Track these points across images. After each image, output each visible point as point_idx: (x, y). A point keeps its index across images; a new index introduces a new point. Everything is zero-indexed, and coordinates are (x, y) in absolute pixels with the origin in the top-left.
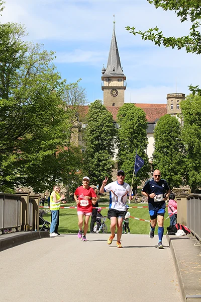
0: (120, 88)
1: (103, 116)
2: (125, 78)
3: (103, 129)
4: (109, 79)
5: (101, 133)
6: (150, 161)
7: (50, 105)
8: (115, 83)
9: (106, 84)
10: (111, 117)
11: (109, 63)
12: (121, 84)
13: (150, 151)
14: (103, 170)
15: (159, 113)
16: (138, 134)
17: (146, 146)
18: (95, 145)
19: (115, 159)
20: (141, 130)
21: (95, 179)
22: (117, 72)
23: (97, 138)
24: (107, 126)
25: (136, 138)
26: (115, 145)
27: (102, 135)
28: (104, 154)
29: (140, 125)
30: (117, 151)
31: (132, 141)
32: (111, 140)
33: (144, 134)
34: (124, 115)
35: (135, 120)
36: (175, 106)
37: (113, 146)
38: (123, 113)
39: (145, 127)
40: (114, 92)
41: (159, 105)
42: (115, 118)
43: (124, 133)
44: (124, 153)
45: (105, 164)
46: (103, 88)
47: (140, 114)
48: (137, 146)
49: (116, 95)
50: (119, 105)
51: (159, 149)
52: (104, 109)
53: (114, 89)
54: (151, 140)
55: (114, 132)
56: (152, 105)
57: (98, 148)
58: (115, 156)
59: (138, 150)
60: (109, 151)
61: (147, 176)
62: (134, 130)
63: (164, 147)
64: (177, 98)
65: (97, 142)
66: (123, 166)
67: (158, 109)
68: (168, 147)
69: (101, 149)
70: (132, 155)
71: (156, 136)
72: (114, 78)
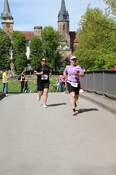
0: (11, 23)
1: (4, 37)
2: (13, 18)
3: (5, 43)
4: (5, 18)
5: (4, 45)
6: (28, 58)
8: (8, 21)
9: (4, 21)
10: (8, 37)
11: (4, 11)
12: (11, 21)
13: (28, 54)
14: (6, 63)
15: (30, 36)
16: (22, 45)
17: (26, 51)
18: (1, 51)
19: (11, 58)
20: (23, 44)
21: (2, 68)
22: (8, 15)
23: (2, 48)
24: (7, 42)
25: (21, 47)
26: (11, 51)
27: (5, 46)
28: (6, 56)
29: (23, 41)
30: (12, 54)
31: (19, 50)
32: (9, 49)
33: (25, 46)
34: (15, 37)
35: (20, 39)
36: (38, 32)
37: (10, 51)
38: (14, 35)
39: (25, 42)
40: (8, 25)
41: (30, 32)
42: (11, 38)
43: (15, 45)
44: (16, 55)
45: (7, 61)
46: (2, 23)
47: (23, 36)
48: (22, 52)
49: (9, 27)
50: (11, 31)
51: (32, 53)
52: (5, 33)
53: (8, 23)
54: (28, 49)
55: (10, 45)
57: (3, 53)
58: (11, 56)
59: (22, 54)
60: (9, 54)
61: (27, 66)
62: (20, 44)
63: (35, 52)
64: (39, 28)
65: (2, 50)
66: (16, 61)
67: (30, 34)
68: (36, 52)
69: (5, 53)
70: (20, 56)
71: (31, 47)
72: (7, 18)
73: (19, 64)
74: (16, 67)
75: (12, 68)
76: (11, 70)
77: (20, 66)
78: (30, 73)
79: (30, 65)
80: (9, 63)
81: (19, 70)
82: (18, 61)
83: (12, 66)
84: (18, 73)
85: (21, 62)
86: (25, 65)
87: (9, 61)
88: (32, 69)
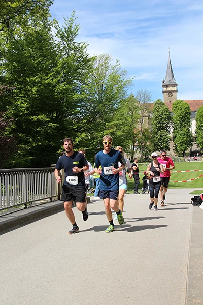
0: (173, 91)
1: (163, 108)
2: (177, 85)
3: (163, 116)
4: (167, 86)
5: (162, 119)
6: (193, 135)
8: (170, 89)
9: (165, 89)
10: (168, 109)
11: (166, 77)
12: (174, 89)
13: (193, 128)
14: (163, 142)
15: (199, 105)
16: (185, 118)
17: (190, 126)
19: (171, 135)
20: (187, 116)
21: (159, 147)
22: (171, 82)
23: (159, 122)
24: (166, 115)
25: (184, 121)
26: (171, 126)
27: (163, 121)
28: (164, 132)
29: (186, 113)
30: (172, 130)
31: (181, 124)
32: (168, 123)
33: (189, 119)
34: (176, 108)
35: (183, 110)
37: (170, 127)
38: (175, 106)
39: (189, 114)
40: (170, 94)
41: (199, 101)
42: (170, 110)
43: (176, 118)
44: (177, 131)
45: (165, 138)
46: (163, 92)
47: (186, 106)
48: (185, 126)
49: (172, 96)
50: (173, 101)
51: (199, 127)
52: (163, 104)
53: (170, 92)
54: (194, 123)
55: (170, 118)
56: (194, 101)
57: (160, 129)
58: (171, 133)
59: (186, 129)
60: (167, 130)
61: (192, 145)
62: (183, 116)
65: (159, 125)
66: (176, 139)
67: (198, 103)
69: (162, 129)
70: (182, 132)
71: (197, 119)
72: (170, 86)
73: (180, 143)
74: (176, 146)
75: (171, 147)
76: (169, 150)
77: (181, 145)
78: (198, 154)
79: (195, 144)
80: (167, 142)
81: (181, 150)
82: (179, 138)
83: (171, 145)
84: (180, 154)
85: (183, 139)
86: (188, 144)
87: (166, 139)
88: (199, 149)
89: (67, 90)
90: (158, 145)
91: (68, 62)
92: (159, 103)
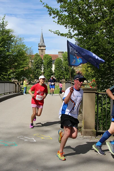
0: (44, 49)
1: (39, 58)
2: (45, 46)
4: (40, 47)
6: (53, 72)
7: (22, 54)
8: (42, 48)
9: (40, 48)
10: (41, 58)
11: (40, 42)
12: (44, 48)
13: (53, 69)
14: (39, 75)
16: (50, 64)
17: (52, 67)
19: (42, 71)
22: (43, 44)
23: (37, 65)
24: (40, 61)
25: (49, 65)
26: (43, 67)
27: (39, 64)
28: (39, 70)
29: (50, 61)
30: (43, 69)
31: (48, 66)
32: (41, 65)
33: (51, 64)
34: (45, 58)
35: (49, 59)
36: (61, 55)
39: (52, 61)
40: (42, 51)
41: (56, 55)
42: (43, 59)
43: (45, 63)
44: (45, 69)
45: (40, 73)
46: (39, 49)
47: (50, 58)
48: (49, 67)
50: (44, 55)
51: (56, 68)
52: (39, 56)
53: (42, 50)
54: (54, 66)
55: (42, 63)
56: (54, 55)
57: (37, 68)
59: (50, 69)
60: (41, 69)
62: (48, 63)
63: (57, 68)
64: (61, 53)
67: (56, 56)
68: (59, 68)
69: (38, 68)
70: (48, 70)
72: (42, 46)
73: (47, 75)
77: (47, 77)
81: (47, 79)
82: (46, 74)
89: (3, 50)
90: (36, 76)
91: (4, 39)
92: (37, 55)
